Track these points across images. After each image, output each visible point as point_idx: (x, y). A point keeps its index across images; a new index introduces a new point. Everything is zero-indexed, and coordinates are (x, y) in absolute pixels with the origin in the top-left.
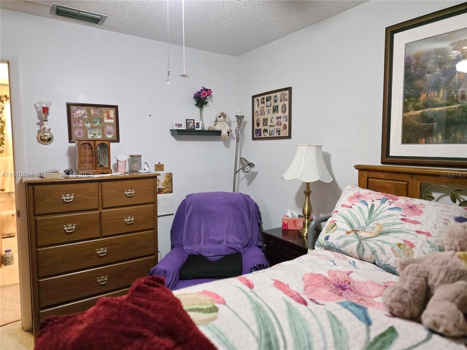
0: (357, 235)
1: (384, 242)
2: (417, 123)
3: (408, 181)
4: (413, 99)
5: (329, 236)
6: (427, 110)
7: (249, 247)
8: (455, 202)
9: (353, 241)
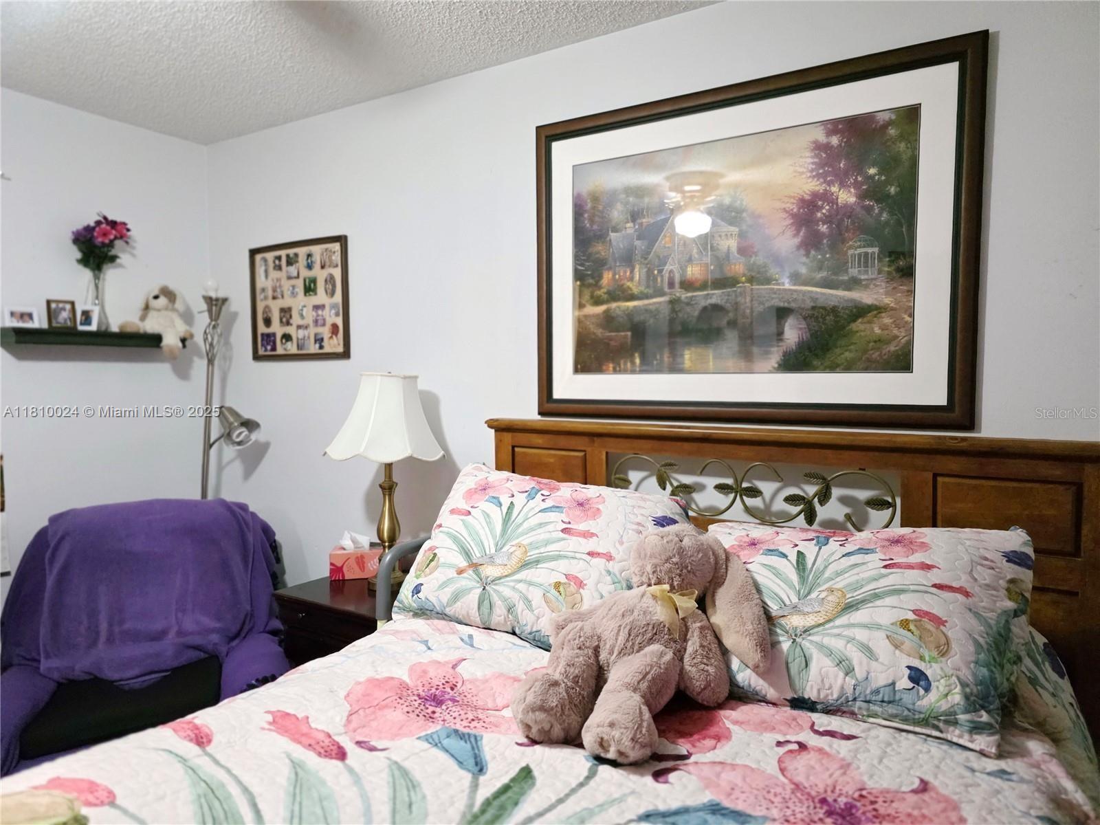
0: (478, 575)
1: (530, 584)
2: (599, 332)
3: (585, 451)
4: (591, 281)
5: (422, 584)
6: (614, 305)
7: (245, 637)
8: (664, 489)
9: (471, 589)
